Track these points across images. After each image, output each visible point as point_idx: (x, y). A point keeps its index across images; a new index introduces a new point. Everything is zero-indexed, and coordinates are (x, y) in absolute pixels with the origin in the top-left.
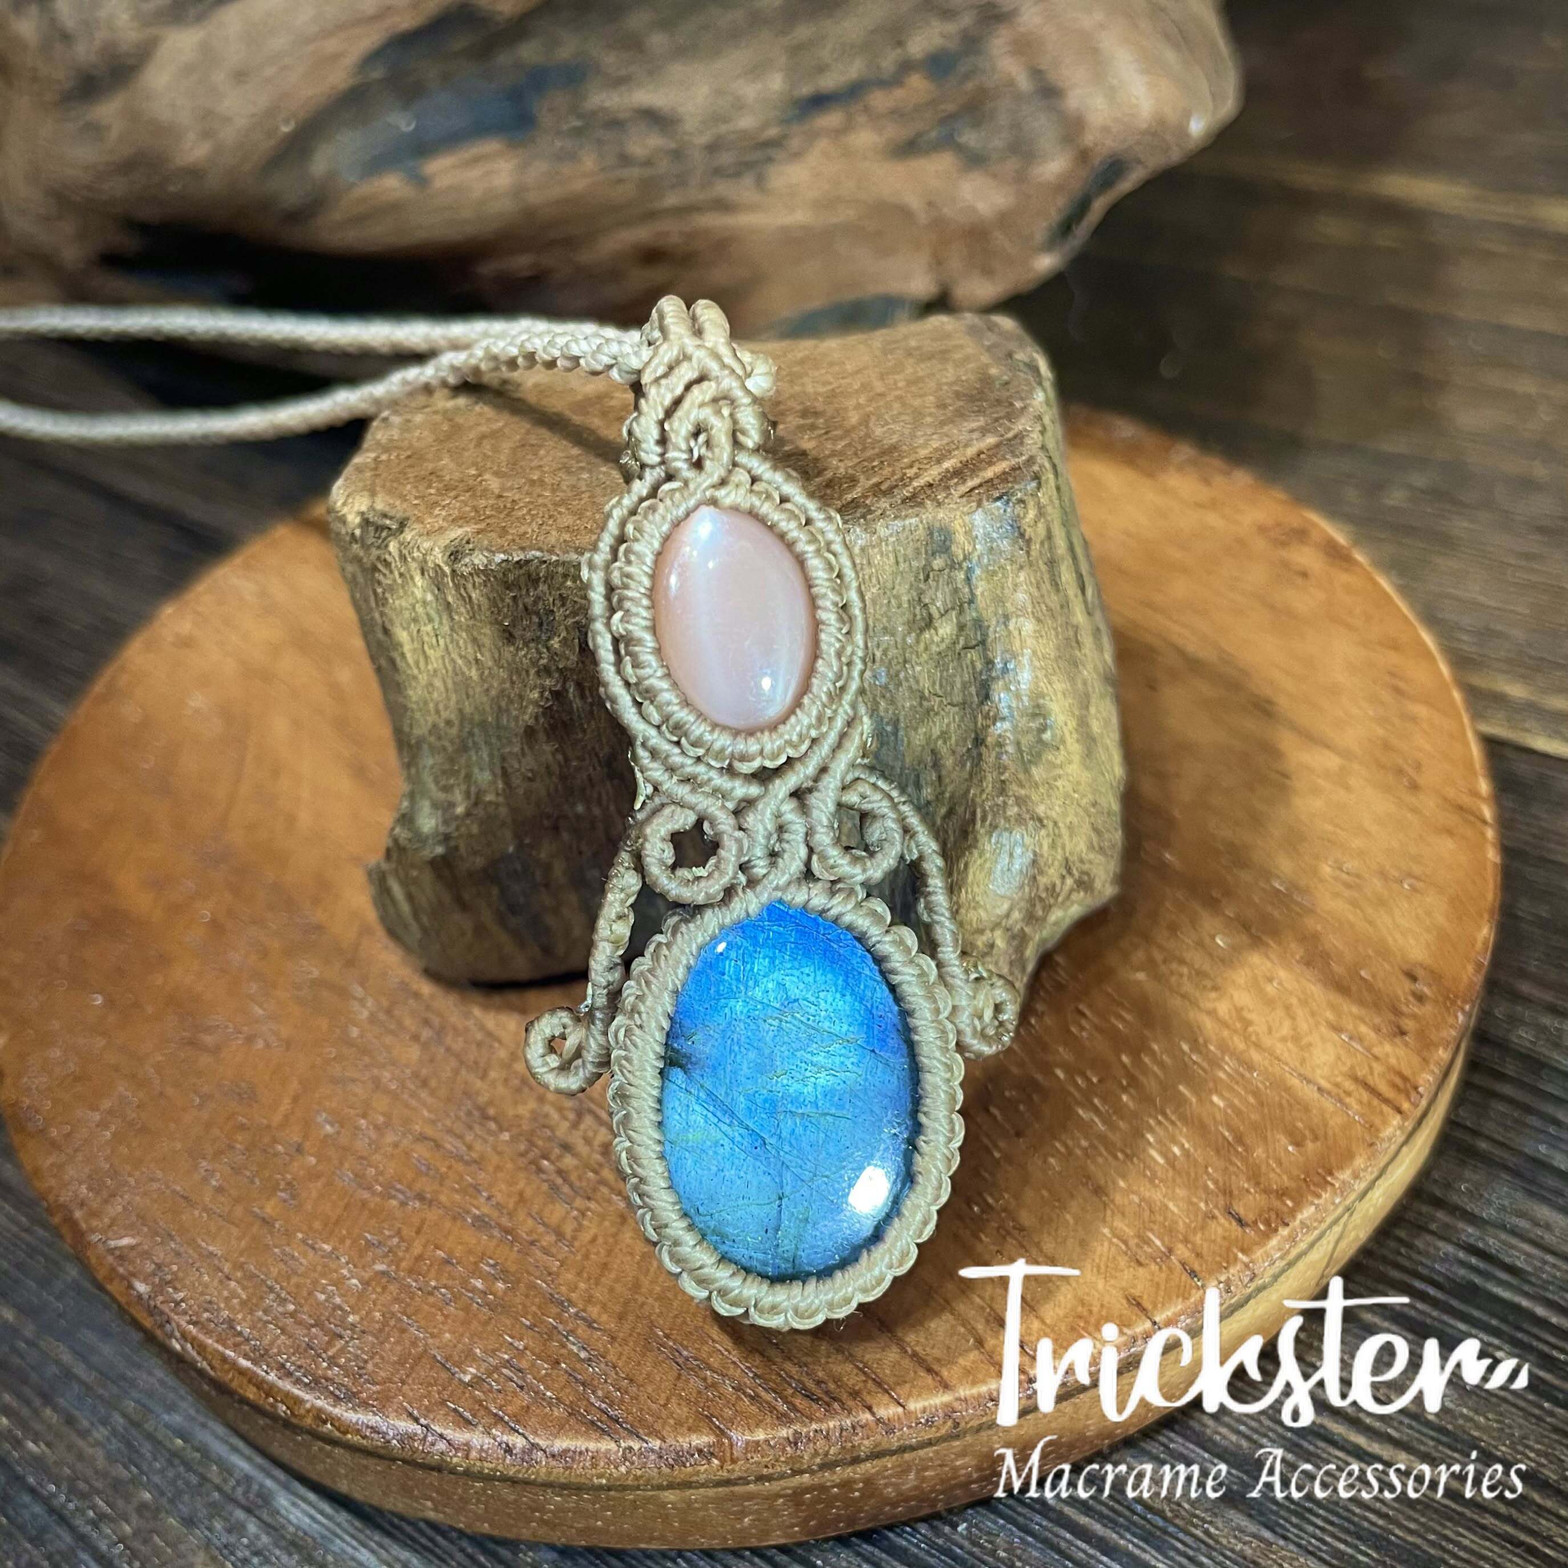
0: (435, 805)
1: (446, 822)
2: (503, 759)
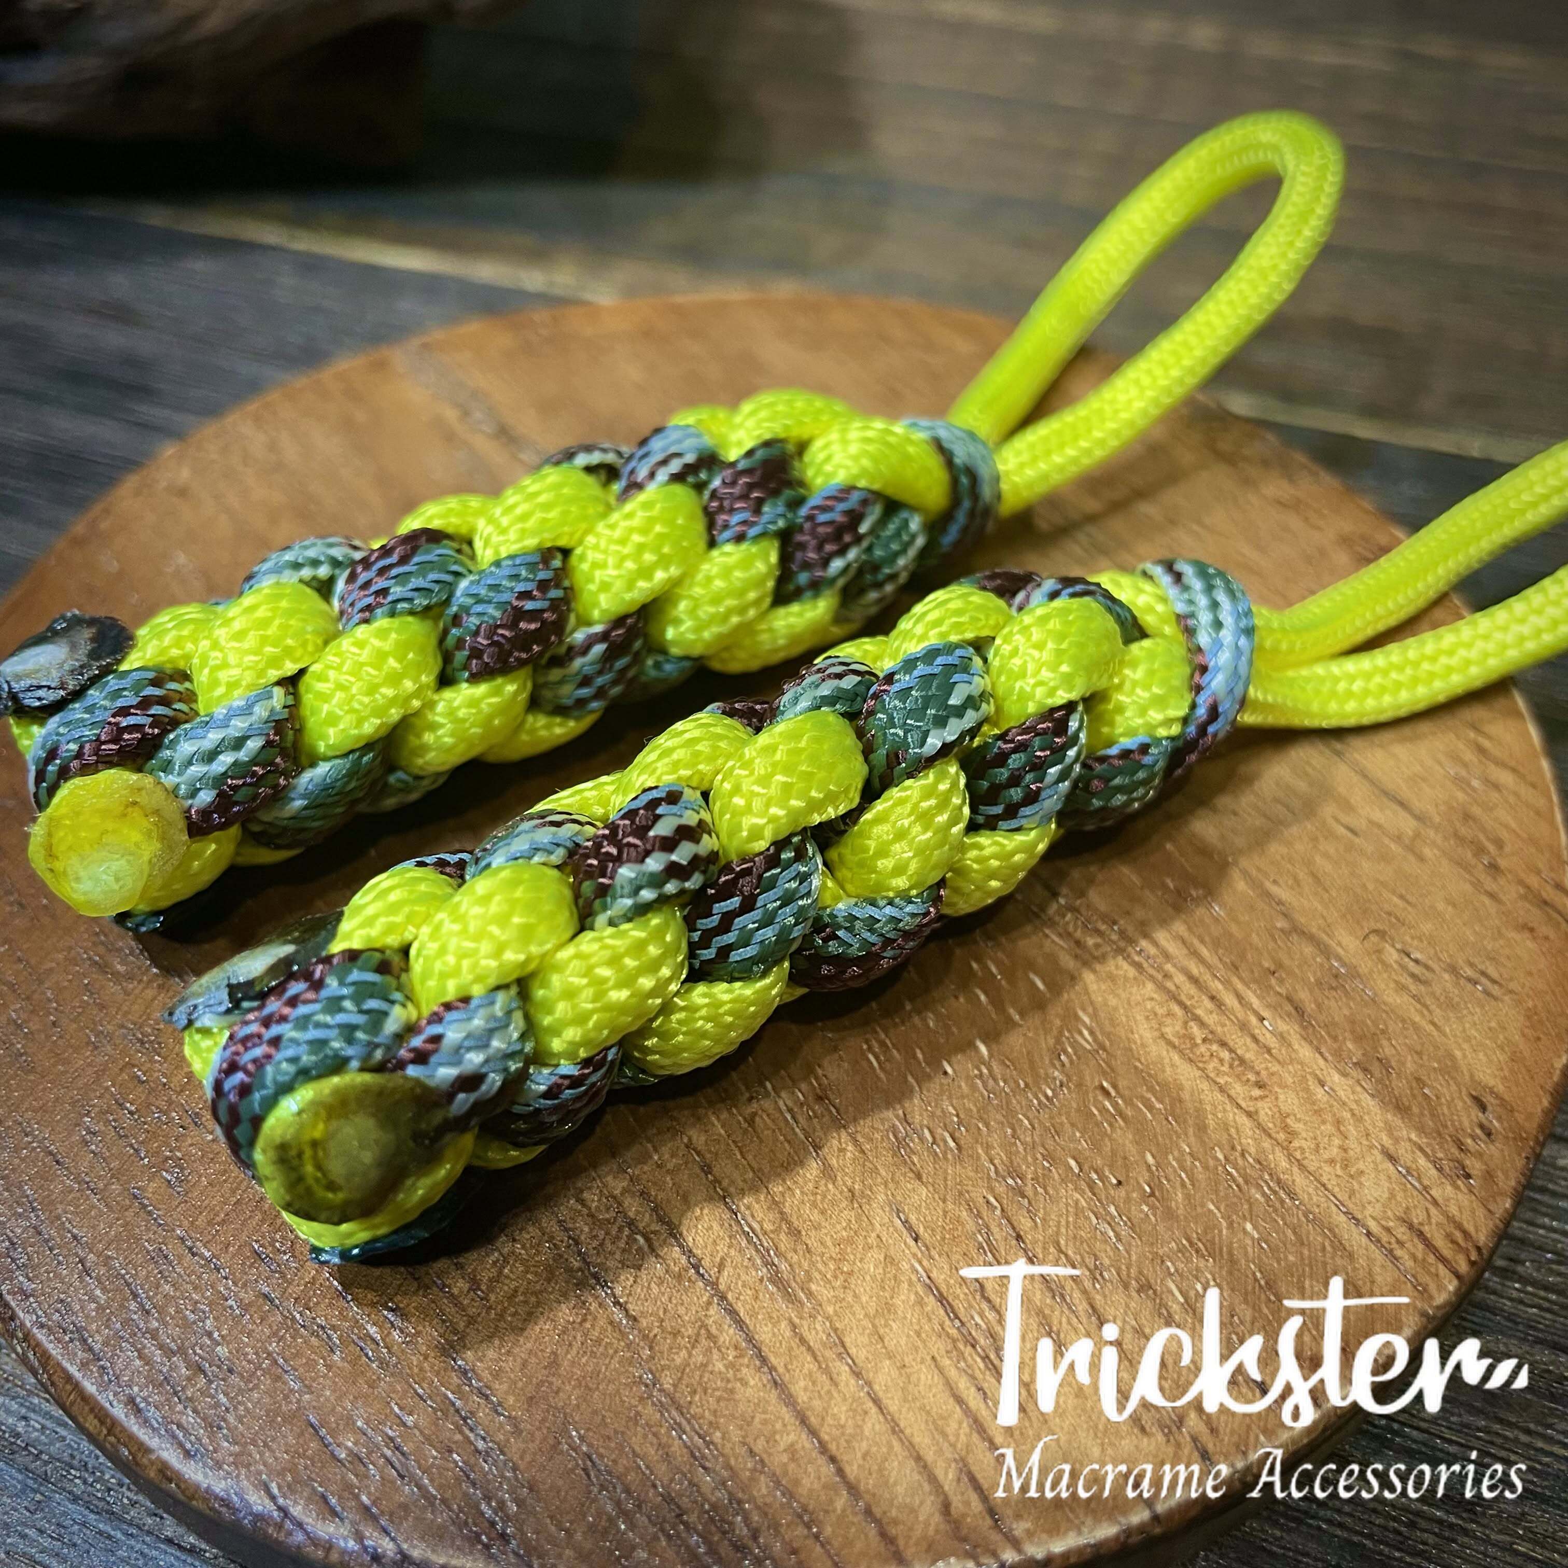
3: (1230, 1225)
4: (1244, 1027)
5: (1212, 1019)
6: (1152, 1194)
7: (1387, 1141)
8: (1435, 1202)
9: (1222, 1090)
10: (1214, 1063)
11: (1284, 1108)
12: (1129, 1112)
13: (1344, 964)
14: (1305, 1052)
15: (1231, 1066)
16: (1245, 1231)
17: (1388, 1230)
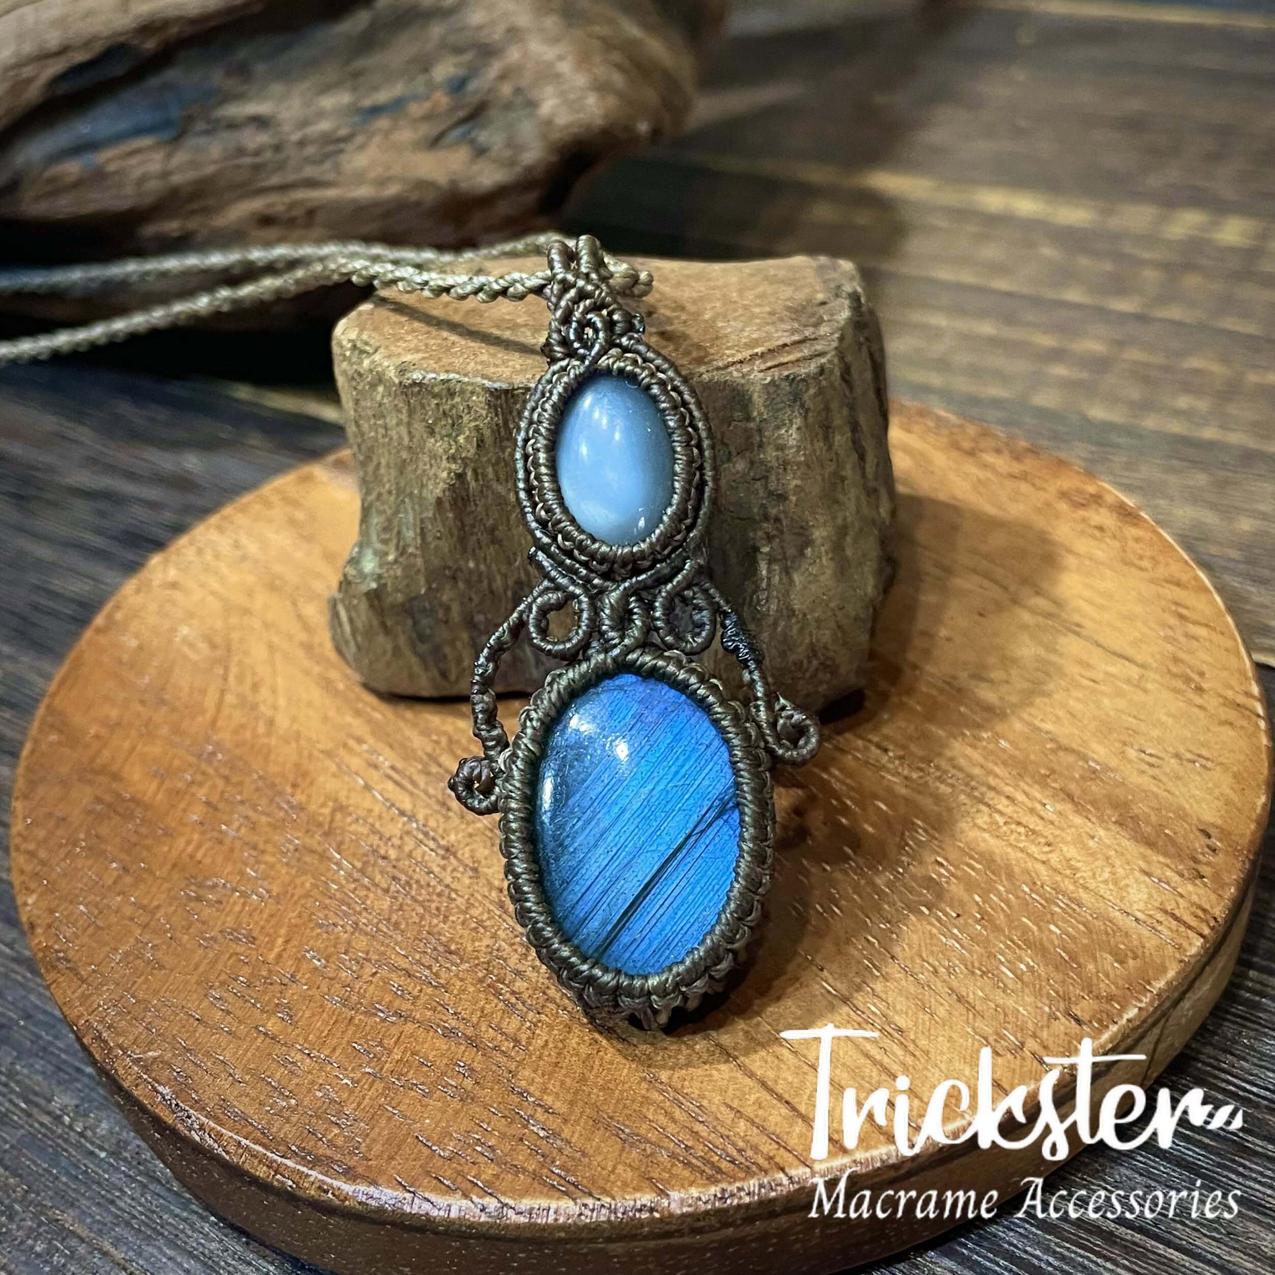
0: (376, 553)
1: (381, 566)
2: (422, 521)
3: (1040, 928)
4: (1032, 811)
5: (1009, 810)
6: (983, 918)
7: (1143, 865)
8: (1182, 896)
9: (1022, 850)
10: (1014, 835)
11: (1069, 856)
12: (959, 873)
13: (1098, 763)
14: (1078, 820)
15: (1027, 836)
16: (1050, 931)
17: (1151, 916)
